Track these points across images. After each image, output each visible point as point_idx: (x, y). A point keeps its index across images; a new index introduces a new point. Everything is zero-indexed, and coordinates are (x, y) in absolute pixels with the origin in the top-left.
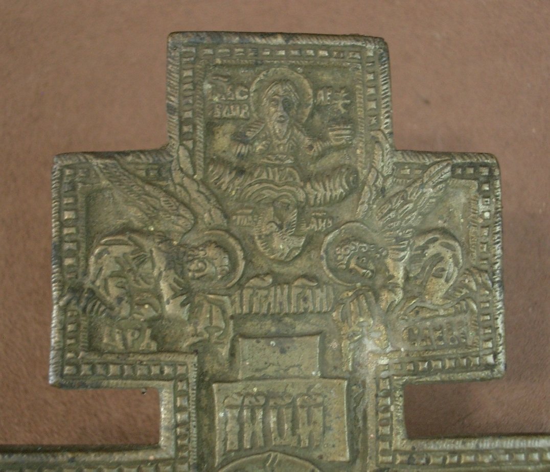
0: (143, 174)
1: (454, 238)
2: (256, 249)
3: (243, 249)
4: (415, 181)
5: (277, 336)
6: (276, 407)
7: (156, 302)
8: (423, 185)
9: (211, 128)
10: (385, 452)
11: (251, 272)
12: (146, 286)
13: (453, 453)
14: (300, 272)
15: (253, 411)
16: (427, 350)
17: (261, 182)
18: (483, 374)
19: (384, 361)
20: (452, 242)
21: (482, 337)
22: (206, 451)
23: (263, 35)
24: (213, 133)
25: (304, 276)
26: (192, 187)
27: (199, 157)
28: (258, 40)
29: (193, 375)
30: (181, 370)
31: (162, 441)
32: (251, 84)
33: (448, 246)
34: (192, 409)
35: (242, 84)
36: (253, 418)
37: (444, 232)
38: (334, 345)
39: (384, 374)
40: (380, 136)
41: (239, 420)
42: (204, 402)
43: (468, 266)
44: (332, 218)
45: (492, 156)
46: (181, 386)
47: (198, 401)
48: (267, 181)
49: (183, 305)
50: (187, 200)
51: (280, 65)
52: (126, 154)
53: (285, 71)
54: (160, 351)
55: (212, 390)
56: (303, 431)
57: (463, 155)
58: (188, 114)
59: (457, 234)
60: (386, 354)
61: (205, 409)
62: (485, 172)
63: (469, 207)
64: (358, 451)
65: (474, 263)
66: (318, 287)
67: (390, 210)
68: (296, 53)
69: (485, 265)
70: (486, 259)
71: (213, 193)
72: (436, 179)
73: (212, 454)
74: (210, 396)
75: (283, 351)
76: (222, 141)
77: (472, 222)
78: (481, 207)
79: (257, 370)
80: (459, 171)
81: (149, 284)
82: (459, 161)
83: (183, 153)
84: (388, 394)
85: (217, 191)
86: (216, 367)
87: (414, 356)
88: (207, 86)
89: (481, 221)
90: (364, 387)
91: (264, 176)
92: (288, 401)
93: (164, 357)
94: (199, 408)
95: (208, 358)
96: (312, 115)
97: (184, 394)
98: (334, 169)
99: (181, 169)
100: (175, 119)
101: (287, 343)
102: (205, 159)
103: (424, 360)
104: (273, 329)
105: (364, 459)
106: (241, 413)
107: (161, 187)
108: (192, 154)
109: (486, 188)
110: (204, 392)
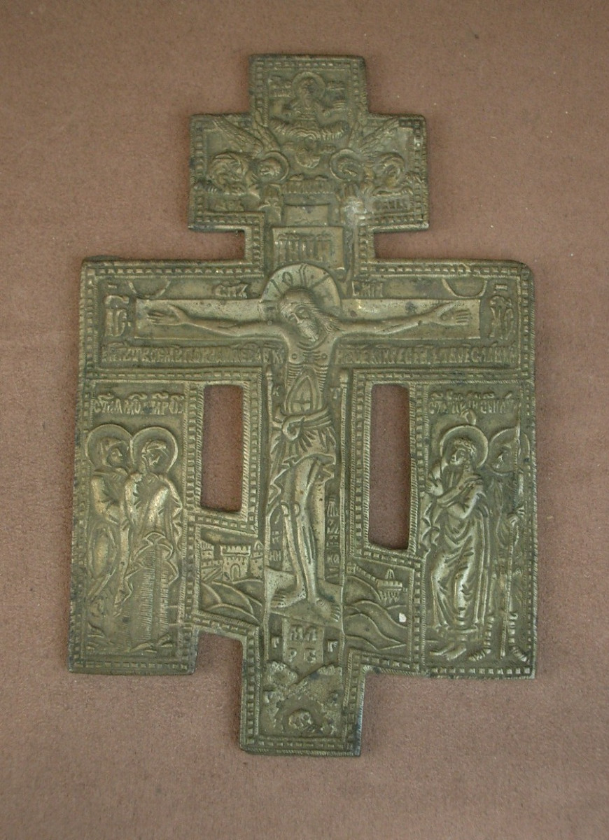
0: (236, 124)
1: (401, 157)
2: (295, 162)
3: (288, 161)
4: (379, 128)
5: (306, 205)
6: (305, 241)
7: (243, 188)
8: (383, 130)
9: (271, 103)
10: (364, 266)
11: (292, 173)
12: (238, 180)
13: (400, 266)
14: (319, 174)
15: (293, 242)
16: (385, 213)
17: (298, 128)
18: (417, 226)
19: (363, 218)
20: (399, 159)
21: (416, 206)
22: (269, 264)
23: (299, 55)
24: (273, 105)
25: (320, 176)
26: (262, 132)
27: (266, 117)
28: (297, 59)
29: (262, 224)
30: (256, 221)
31: (247, 256)
32: (292, 80)
33: (397, 161)
34: (262, 239)
35: (288, 80)
36: (293, 246)
37: (395, 155)
38: (337, 211)
39: (363, 224)
40: (361, 106)
41: (286, 248)
42: (268, 238)
43: (408, 171)
44: (335, 147)
45: (422, 116)
46: (256, 229)
47: (265, 237)
48: (301, 128)
49: (257, 188)
50: (260, 137)
51: (308, 71)
52: (227, 115)
53: (311, 74)
54: (245, 211)
55: (272, 232)
56: (320, 253)
57: (405, 115)
58: (260, 96)
59: (403, 156)
60: (363, 215)
61: (269, 241)
62: (417, 124)
63: (410, 142)
64: (350, 266)
65: (412, 170)
66: (328, 181)
67: (366, 143)
68: (316, 64)
69: (417, 170)
70: (418, 167)
71: (273, 134)
72: (391, 127)
73: (272, 265)
74: (271, 235)
75: (309, 212)
76: (277, 110)
77: (410, 150)
78: (415, 141)
79: (296, 222)
80: (403, 124)
81: (240, 178)
82: (403, 118)
83: (257, 113)
84: (364, 235)
85: (274, 133)
86: (274, 221)
87: (379, 216)
88: (270, 81)
89: (415, 148)
90: (353, 232)
91: (299, 126)
92: (312, 238)
93: (248, 215)
94: (265, 241)
95: (270, 216)
96: (324, 96)
97: (258, 233)
98: (336, 122)
99: (256, 121)
100: (253, 97)
101: (311, 209)
102: (269, 117)
103: (384, 218)
104: (304, 202)
105: (353, 269)
106: (287, 242)
107: (246, 131)
108: (262, 115)
109: (418, 132)
110: (268, 233)
